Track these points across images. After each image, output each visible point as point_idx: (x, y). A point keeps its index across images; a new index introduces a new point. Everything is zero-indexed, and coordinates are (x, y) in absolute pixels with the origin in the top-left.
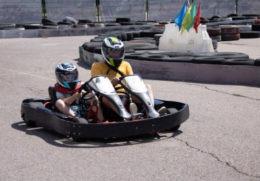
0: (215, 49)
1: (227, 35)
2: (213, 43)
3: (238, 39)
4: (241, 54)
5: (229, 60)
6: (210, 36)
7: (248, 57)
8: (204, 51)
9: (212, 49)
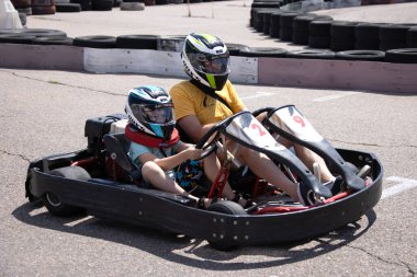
0: (24, 24)
1: (40, 8)
2: (21, 17)
3: (53, 13)
4: (56, 31)
5: (42, 39)
6: (16, 8)
7: (65, 35)
8: (9, 26)
9: (19, 25)
